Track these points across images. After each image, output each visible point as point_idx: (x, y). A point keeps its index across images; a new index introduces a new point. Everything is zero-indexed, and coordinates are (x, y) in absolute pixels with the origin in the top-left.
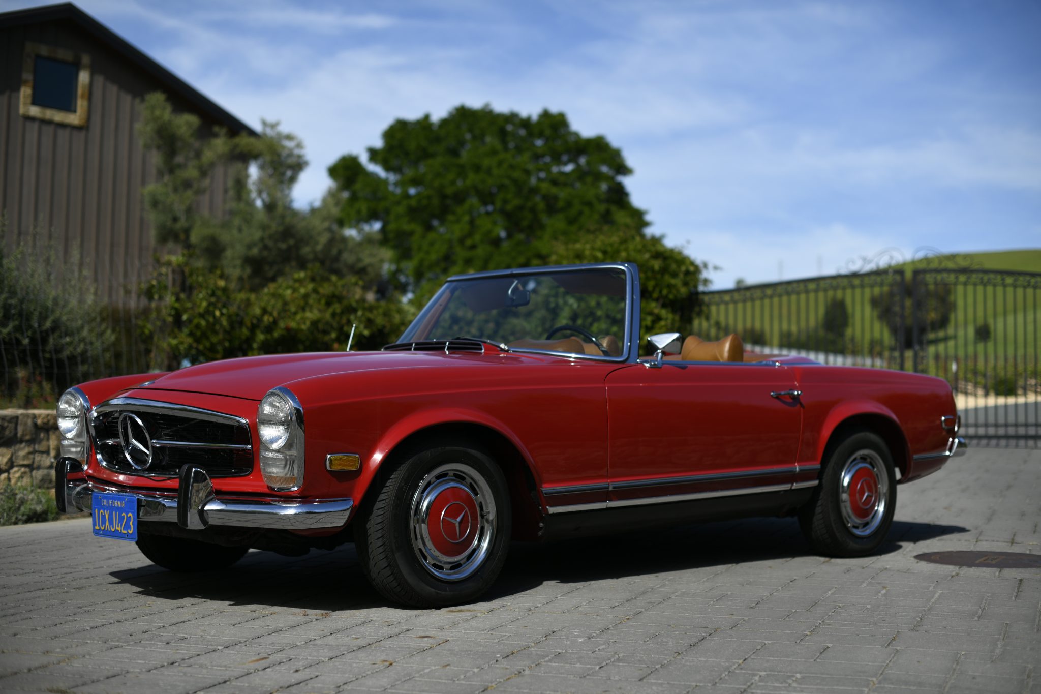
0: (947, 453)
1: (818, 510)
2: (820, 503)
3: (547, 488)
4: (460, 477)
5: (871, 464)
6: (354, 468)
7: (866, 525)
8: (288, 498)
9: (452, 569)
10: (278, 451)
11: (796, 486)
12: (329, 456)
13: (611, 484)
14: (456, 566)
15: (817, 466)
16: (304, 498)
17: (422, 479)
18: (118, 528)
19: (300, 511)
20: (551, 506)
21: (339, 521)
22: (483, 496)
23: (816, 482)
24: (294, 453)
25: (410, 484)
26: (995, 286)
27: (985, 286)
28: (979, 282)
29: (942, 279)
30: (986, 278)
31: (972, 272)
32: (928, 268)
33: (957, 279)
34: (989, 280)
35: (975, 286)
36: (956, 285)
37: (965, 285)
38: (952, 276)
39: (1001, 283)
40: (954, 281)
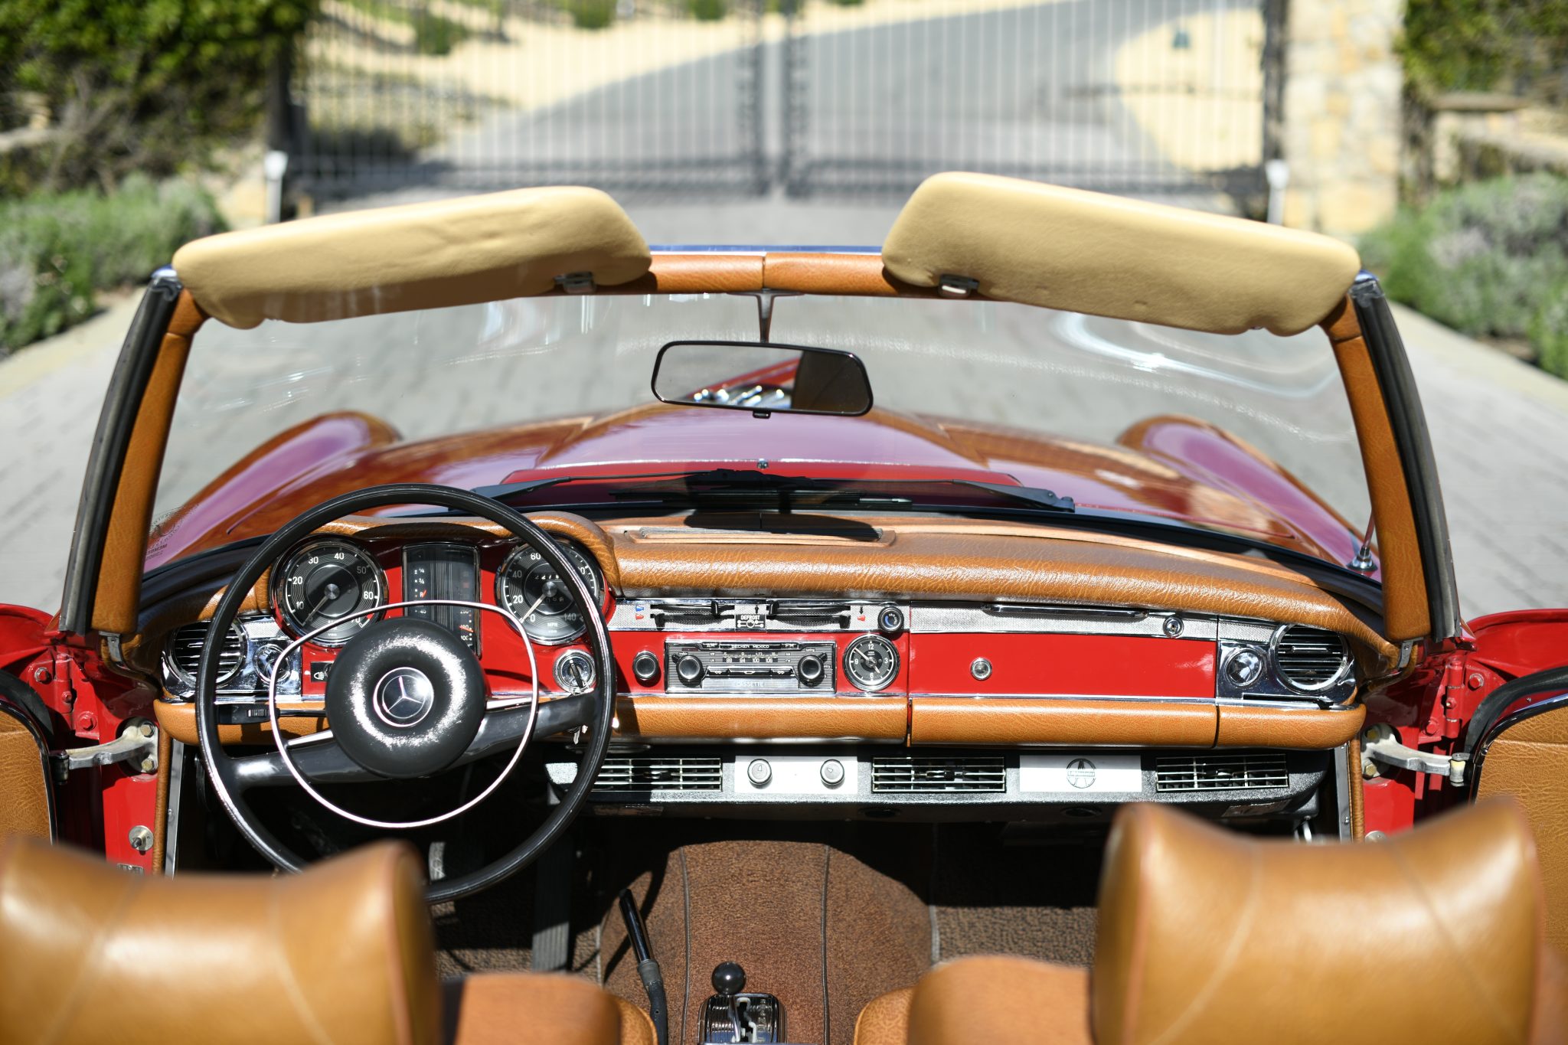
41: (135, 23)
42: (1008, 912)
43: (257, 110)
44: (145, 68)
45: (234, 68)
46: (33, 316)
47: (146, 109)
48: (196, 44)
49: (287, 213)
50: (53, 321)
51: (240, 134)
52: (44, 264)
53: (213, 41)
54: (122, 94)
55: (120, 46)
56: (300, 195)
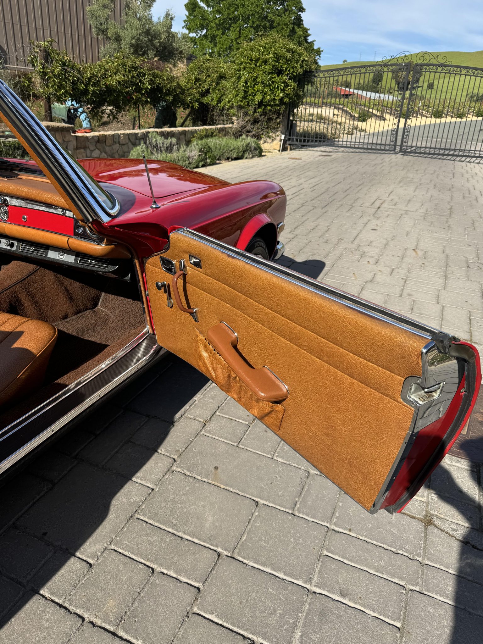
26: (455, 74)
27: (450, 74)
28: (448, 72)
29: (429, 69)
30: (452, 69)
31: (445, 66)
32: (423, 63)
33: (437, 69)
34: (453, 71)
35: (445, 73)
36: (435, 72)
37: (440, 73)
38: (435, 68)
39: (459, 73)
40: (435, 71)
41: (253, 100)
42: (121, 298)
43: (279, 123)
44: (255, 112)
45: (274, 113)
46: (196, 162)
47: (256, 121)
48: (266, 106)
49: (284, 149)
50: (201, 164)
51: (275, 129)
53: (270, 105)
54: (249, 118)
55: (250, 106)
56: (288, 145)
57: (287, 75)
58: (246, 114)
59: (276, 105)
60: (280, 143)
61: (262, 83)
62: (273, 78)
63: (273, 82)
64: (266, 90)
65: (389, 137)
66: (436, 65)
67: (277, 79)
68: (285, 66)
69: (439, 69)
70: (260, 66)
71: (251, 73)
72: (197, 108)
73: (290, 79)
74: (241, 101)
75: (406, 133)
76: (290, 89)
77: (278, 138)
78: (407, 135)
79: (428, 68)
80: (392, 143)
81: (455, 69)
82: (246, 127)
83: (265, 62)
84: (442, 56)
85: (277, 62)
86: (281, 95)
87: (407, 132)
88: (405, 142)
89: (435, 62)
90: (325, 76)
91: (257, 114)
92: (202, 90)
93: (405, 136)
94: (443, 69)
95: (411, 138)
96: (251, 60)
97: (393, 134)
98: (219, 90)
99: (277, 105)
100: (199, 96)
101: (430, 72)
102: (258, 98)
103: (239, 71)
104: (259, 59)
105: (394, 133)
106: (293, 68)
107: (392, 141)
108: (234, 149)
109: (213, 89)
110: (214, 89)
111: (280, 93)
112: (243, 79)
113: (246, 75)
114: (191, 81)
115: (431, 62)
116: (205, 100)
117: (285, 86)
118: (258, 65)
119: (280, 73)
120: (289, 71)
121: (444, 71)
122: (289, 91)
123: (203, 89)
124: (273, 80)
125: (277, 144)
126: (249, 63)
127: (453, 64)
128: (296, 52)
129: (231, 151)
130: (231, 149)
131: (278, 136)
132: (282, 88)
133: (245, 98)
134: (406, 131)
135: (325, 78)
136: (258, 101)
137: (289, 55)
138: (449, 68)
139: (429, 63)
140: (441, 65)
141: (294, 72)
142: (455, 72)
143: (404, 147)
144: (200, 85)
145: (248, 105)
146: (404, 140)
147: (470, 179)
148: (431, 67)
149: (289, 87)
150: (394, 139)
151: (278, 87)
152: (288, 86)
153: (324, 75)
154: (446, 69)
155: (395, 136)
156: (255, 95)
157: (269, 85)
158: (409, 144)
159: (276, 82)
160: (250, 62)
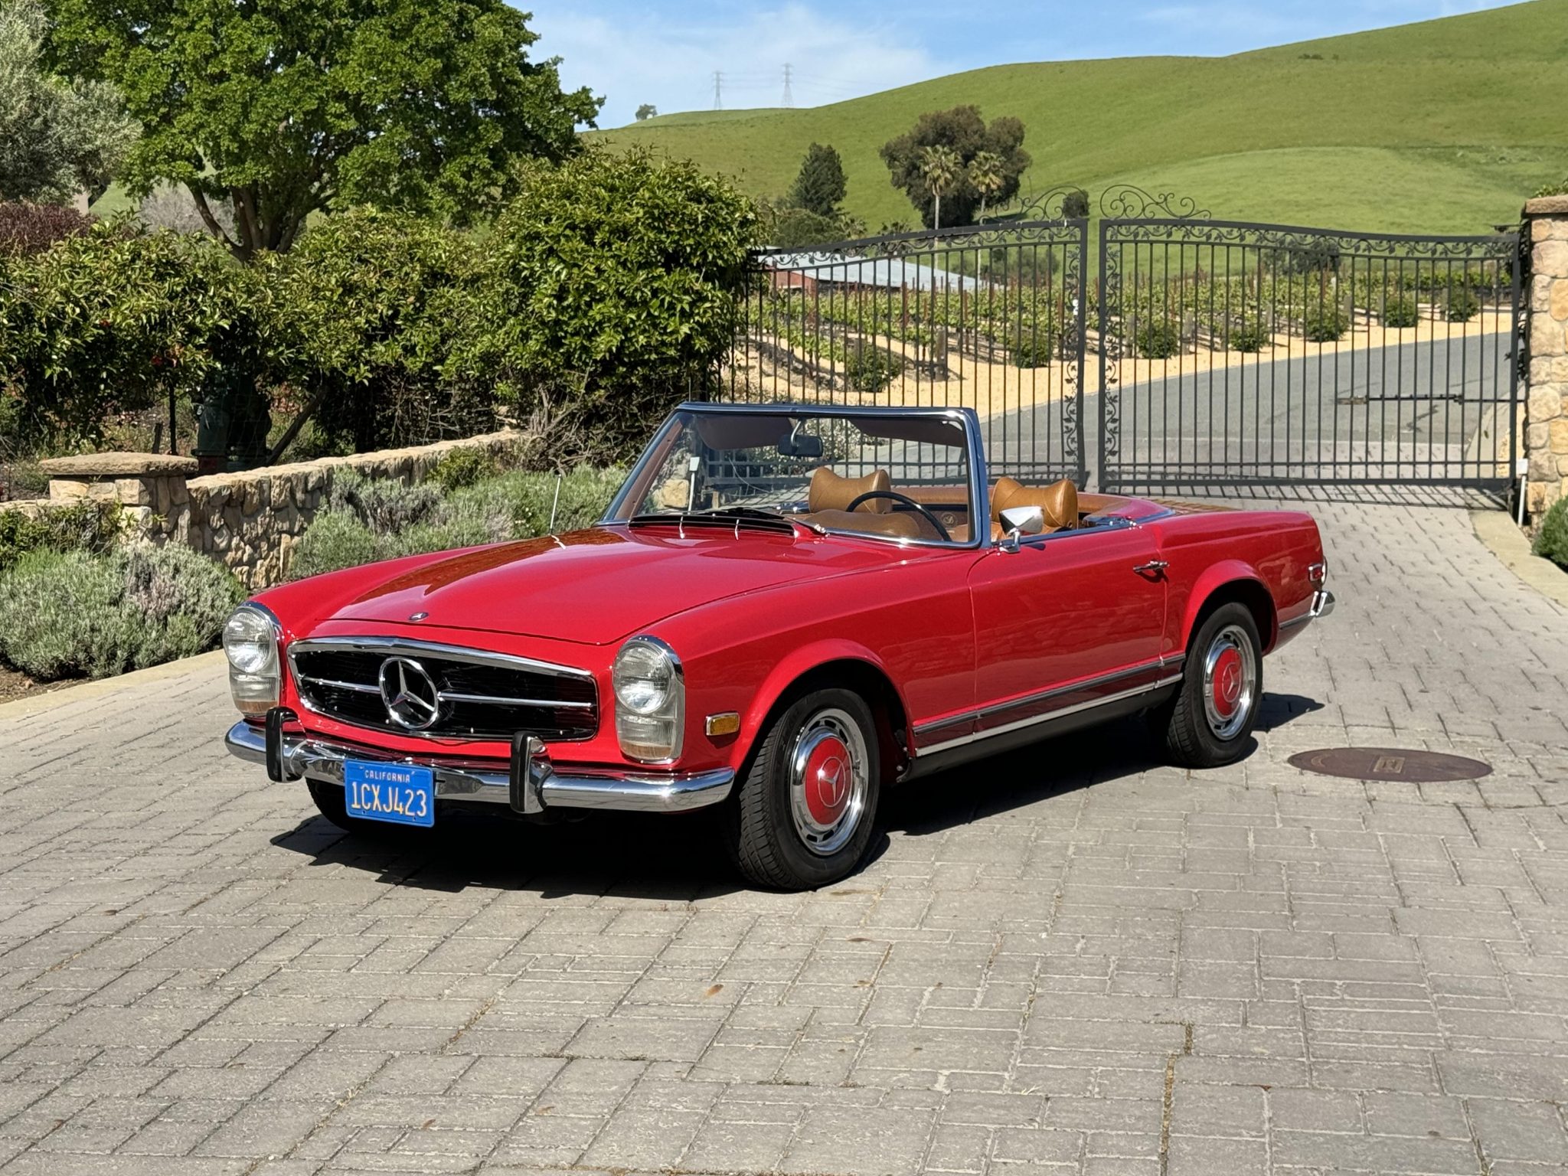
0: (1312, 613)
1: (1178, 709)
2: (1180, 701)
3: (919, 726)
4: (830, 725)
5: (1235, 642)
6: (735, 730)
7: (1229, 723)
8: (660, 773)
9: (825, 838)
10: (649, 716)
11: (1160, 683)
12: (709, 719)
13: (977, 711)
14: (829, 835)
15: (1181, 654)
16: (679, 772)
17: (798, 733)
18: (401, 810)
19: (674, 790)
20: (920, 747)
21: (720, 795)
22: (854, 743)
23: (1180, 676)
24: (669, 717)
25: (788, 742)
26: (1228, 246)
27: (1213, 245)
28: (1204, 239)
29: (1146, 234)
30: (1214, 233)
31: (1194, 223)
32: (1124, 217)
33: (1170, 235)
34: (1219, 236)
35: (1198, 244)
36: (1167, 243)
37: (1182, 243)
38: (1162, 229)
39: (1237, 241)
40: (1164, 238)
41: (586, 349)
44: (591, 387)
45: (660, 385)
47: (594, 416)
48: (632, 367)
52: (519, 512)
53: (645, 363)
54: (574, 406)
55: (572, 367)
56: (710, 490)
57: (698, 268)
58: (559, 395)
59: (664, 361)
60: (686, 482)
61: (620, 295)
62: (654, 279)
63: (655, 293)
64: (633, 317)
65: (1056, 442)
66: (1165, 222)
67: (668, 281)
68: (691, 241)
69: (1178, 235)
70: (604, 244)
71: (579, 267)
72: (366, 382)
73: (706, 279)
74: (544, 355)
75: (1110, 426)
76: (712, 308)
77: (681, 469)
78: (1113, 432)
79: (1141, 231)
80: (1069, 459)
81: (1224, 230)
82: (560, 438)
83: (623, 232)
84: (1178, 199)
85: (660, 231)
86: (685, 329)
87: (1114, 421)
88: (1113, 453)
89: (1161, 215)
90: (817, 263)
91: (602, 392)
92: (368, 321)
93: (1108, 435)
94: (1187, 234)
95: (1127, 439)
96: (573, 227)
97: (1069, 431)
98: (431, 319)
99: (674, 361)
100: (360, 343)
101: (1152, 243)
102: (607, 342)
103: (528, 261)
104: (599, 223)
105: (1072, 425)
106: (716, 246)
107: (1070, 453)
108: (582, 507)
109: (406, 319)
110: (409, 319)
111: (681, 323)
112: (547, 287)
113: (559, 274)
114: (328, 294)
115: (1150, 215)
116: (384, 352)
117: (692, 304)
118: (597, 240)
119: (673, 260)
120: (704, 255)
121: (1193, 239)
122: (709, 314)
123: (372, 317)
124: (655, 285)
125: (676, 489)
126: (566, 236)
127: (1215, 218)
128: (720, 199)
129: (576, 512)
130: (575, 505)
131: (679, 462)
132: (687, 308)
133: (555, 342)
134: (1108, 417)
135: (817, 268)
136: (610, 350)
137: (698, 211)
138: (1206, 229)
139: (1142, 217)
140: (1180, 222)
141: (721, 258)
142: (1225, 241)
143: (1109, 469)
144: (359, 304)
145: (569, 365)
146: (1109, 446)
147: (1340, 540)
148: (1151, 228)
149: (708, 305)
150: (1074, 446)
151: (672, 306)
152: (705, 299)
153: (812, 260)
154: (1196, 231)
155: (1075, 435)
156: (595, 333)
157: (645, 303)
158: (1127, 458)
159: (664, 291)
160: (568, 232)
